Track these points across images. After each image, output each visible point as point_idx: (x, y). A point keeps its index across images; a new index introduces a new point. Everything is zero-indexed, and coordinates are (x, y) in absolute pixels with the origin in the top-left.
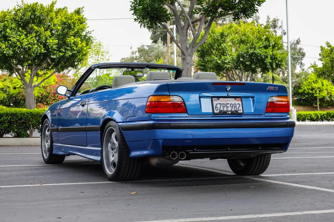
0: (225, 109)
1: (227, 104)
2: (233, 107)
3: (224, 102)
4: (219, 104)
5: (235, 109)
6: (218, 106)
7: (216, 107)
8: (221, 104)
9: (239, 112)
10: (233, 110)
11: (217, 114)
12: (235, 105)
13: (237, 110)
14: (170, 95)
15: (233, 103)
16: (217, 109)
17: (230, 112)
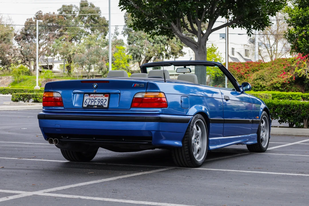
0: (93, 104)
1: (95, 99)
2: (100, 102)
3: (93, 98)
4: (89, 99)
5: (102, 103)
6: (88, 101)
7: (85, 102)
8: (90, 99)
9: (104, 106)
10: (100, 104)
11: (85, 108)
12: (102, 101)
13: (103, 105)
14: (53, 92)
15: (101, 98)
16: (86, 103)
17: (96, 107)
